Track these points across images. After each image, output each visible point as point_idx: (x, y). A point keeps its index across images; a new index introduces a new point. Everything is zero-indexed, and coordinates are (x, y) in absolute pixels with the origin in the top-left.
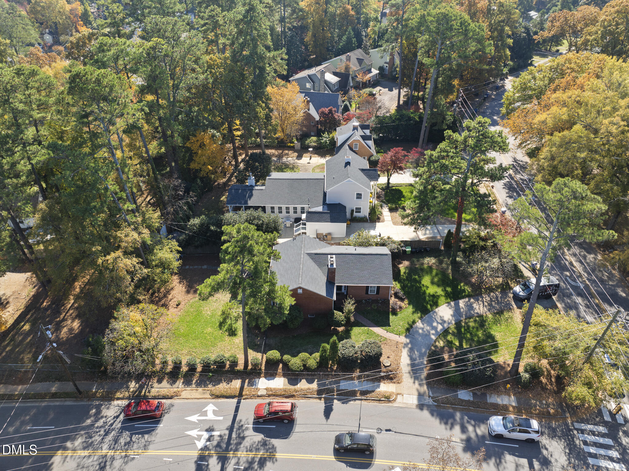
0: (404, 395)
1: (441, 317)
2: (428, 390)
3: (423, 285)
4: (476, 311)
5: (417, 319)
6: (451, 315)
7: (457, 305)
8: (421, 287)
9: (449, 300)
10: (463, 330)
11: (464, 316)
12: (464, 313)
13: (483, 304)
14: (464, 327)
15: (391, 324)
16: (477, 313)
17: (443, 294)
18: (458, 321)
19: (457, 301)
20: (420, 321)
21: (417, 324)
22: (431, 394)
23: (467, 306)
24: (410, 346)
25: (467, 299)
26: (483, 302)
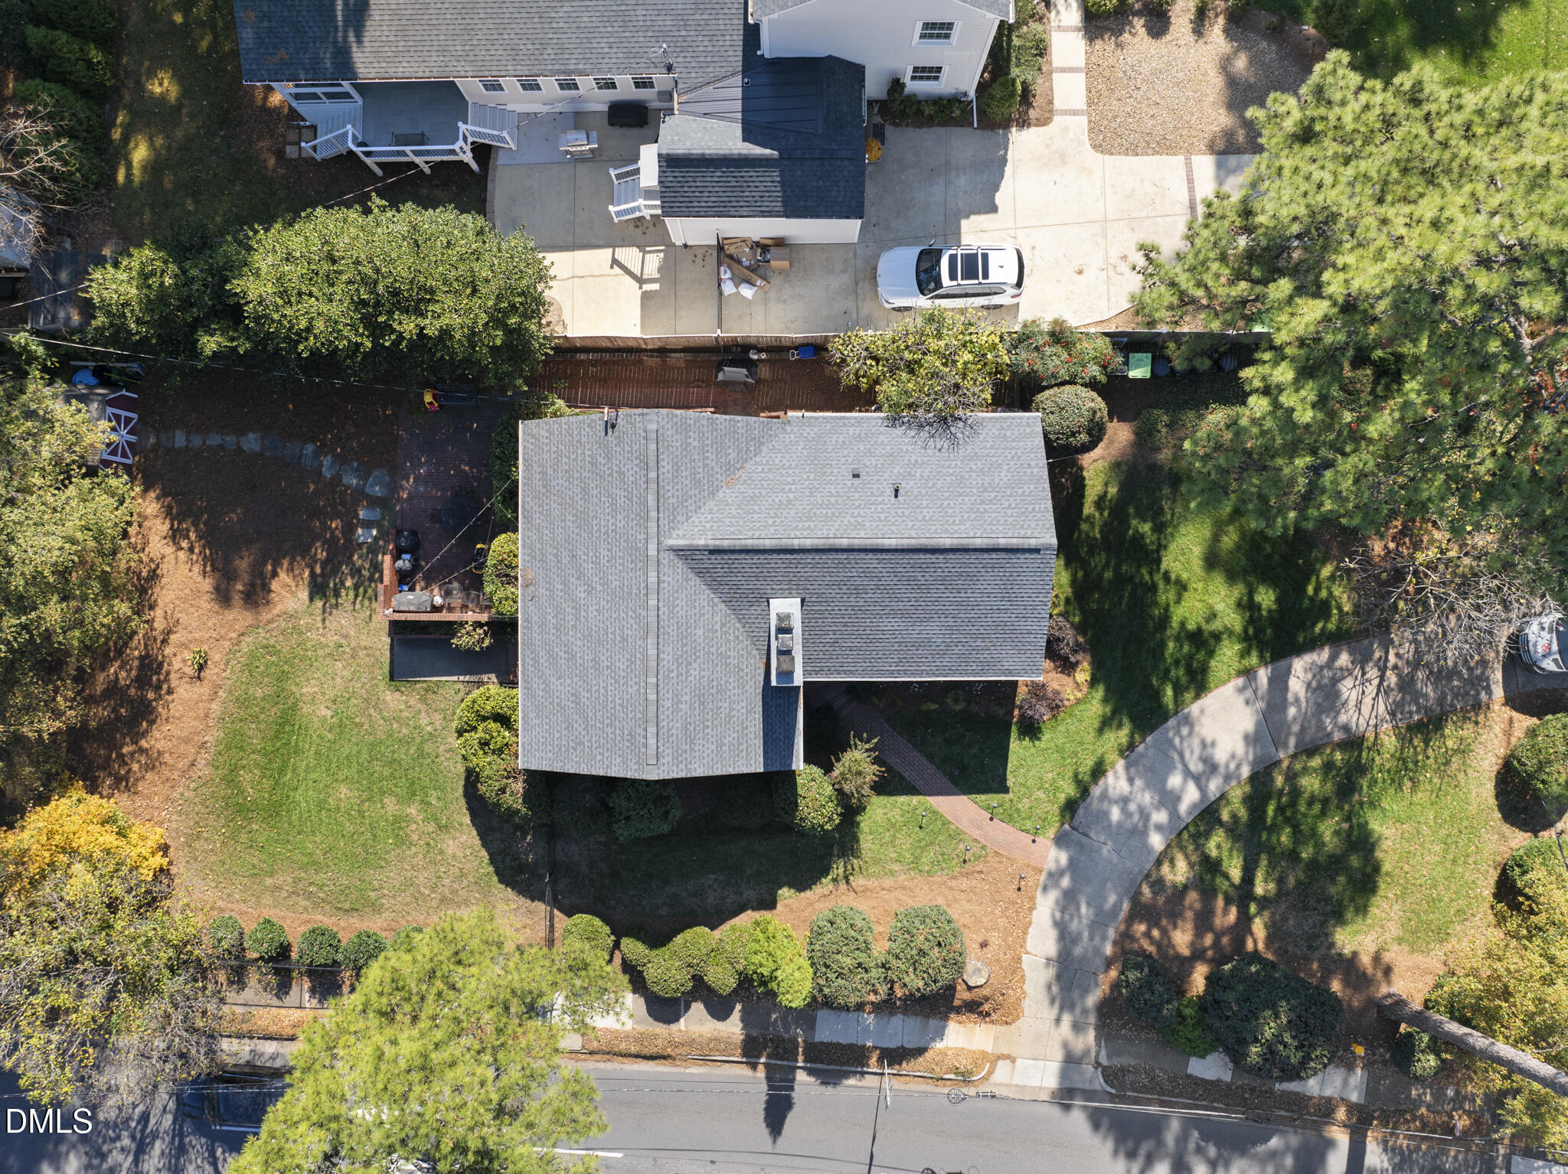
0: (1019, 1061)
1: (1204, 744)
2: (1098, 1045)
3: (1166, 576)
4: (1343, 718)
5: (1112, 757)
6: (1246, 737)
7: (1279, 682)
8: (1154, 588)
9: (1254, 659)
10: (1271, 810)
11: (1292, 741)
12: (1296, 728)
13: (1382, 678)
14: (1280, 793)
15: (1010, 783)
16: (1346, 728)
17: (1238, 628)
18: (1260, 768)
19: (1283, 663)
20: (1121, 764)
21: (1110, 777)
22: (1104, 1061)
23: (1320, 687)
24: (1066, 882)
25: (1325, 654)
26: (1383, 670)
